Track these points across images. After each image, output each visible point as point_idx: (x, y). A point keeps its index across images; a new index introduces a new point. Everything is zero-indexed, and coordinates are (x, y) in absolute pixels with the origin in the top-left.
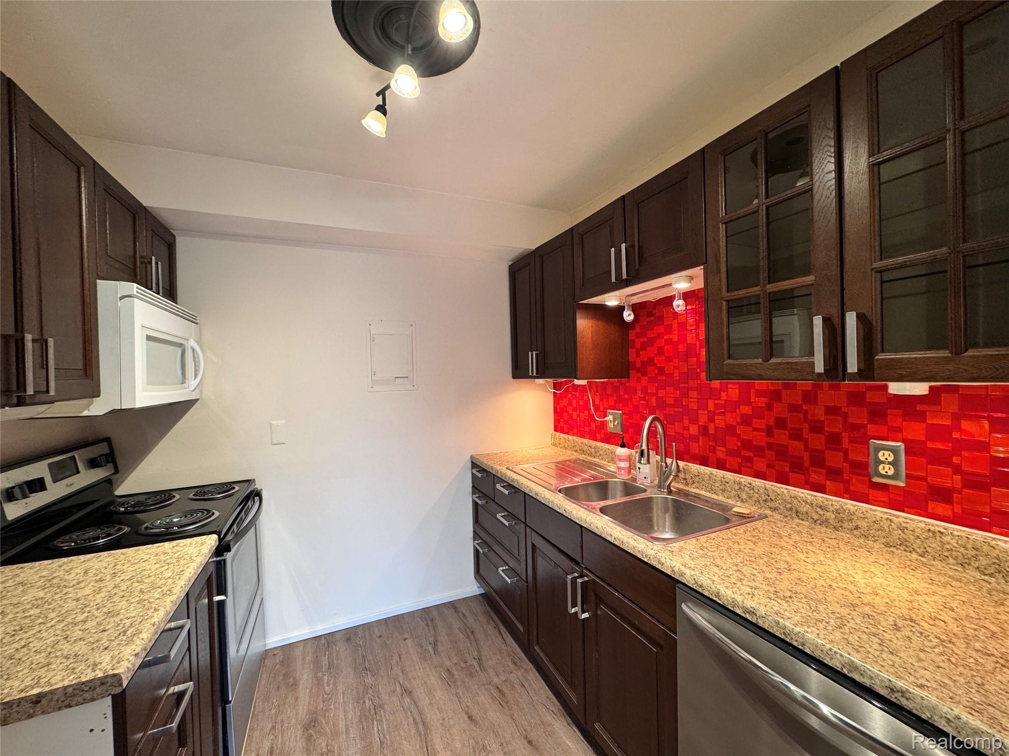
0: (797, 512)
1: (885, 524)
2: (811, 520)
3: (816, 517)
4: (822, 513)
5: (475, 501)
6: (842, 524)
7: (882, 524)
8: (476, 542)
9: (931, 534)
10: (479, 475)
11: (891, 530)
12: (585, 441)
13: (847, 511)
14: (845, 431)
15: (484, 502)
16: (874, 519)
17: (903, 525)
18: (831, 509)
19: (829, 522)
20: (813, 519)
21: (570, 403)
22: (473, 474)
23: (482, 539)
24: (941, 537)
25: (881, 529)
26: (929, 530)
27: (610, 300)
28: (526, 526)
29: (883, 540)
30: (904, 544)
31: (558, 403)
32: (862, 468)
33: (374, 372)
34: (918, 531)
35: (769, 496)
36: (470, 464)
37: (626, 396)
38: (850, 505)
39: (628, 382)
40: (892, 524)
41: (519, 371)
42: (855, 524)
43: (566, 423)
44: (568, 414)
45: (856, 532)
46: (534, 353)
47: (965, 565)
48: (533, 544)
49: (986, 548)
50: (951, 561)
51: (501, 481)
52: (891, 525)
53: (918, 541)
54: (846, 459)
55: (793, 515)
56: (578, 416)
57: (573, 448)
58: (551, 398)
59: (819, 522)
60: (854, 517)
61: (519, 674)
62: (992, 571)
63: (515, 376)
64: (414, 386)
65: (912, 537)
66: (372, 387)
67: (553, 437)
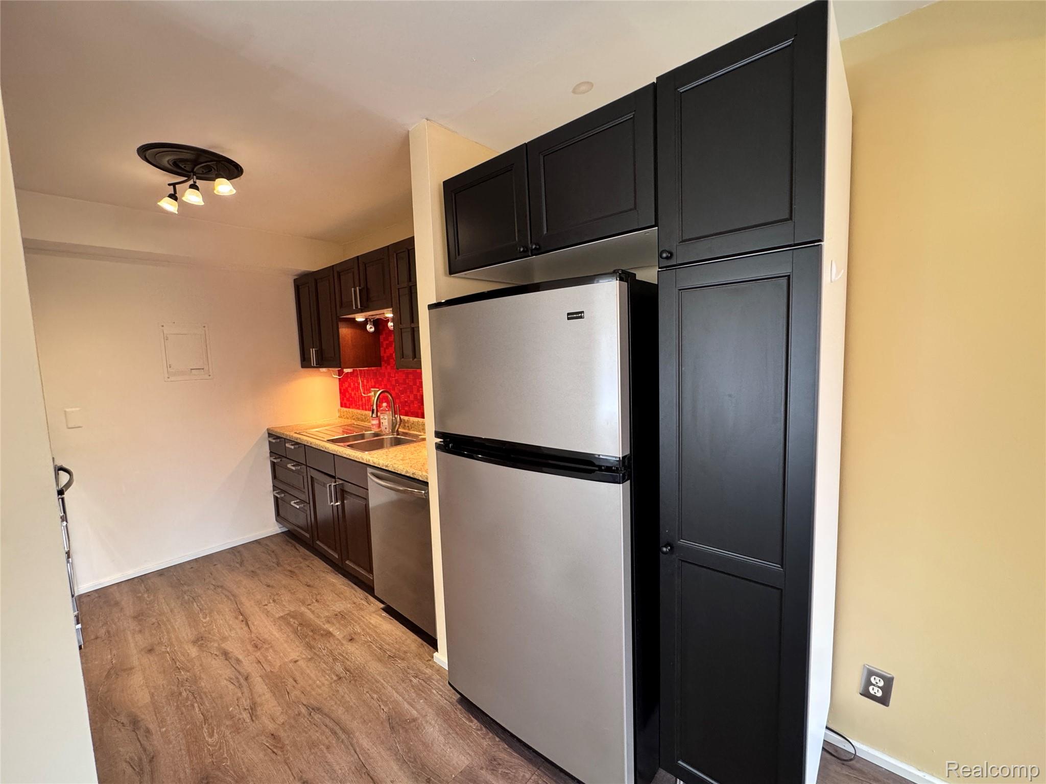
5: (273, 462)
8: (275, 492)
10: (274, 441)
12: (359, 411)
15: (279, 460)
21: (349, 386)
22: (269, 442)
23: (280, 489)
27: (358, 318)
28: (306, 465)
31: (342, 386)
33: (170, 365)
36: (267, 435)
37: (380, 379)
39: (381, 369)
41: (305, 363)
43: (348, 400)
44: (349, 394)
46: (314, 349)
48: (312, 477)
51: (290, 441)
56: (355, 394)
57: (352, 418)
58: (337, 382)
63: (303, 367)
64: (210, 376)
66: (168, 378)
67: (339, 411)
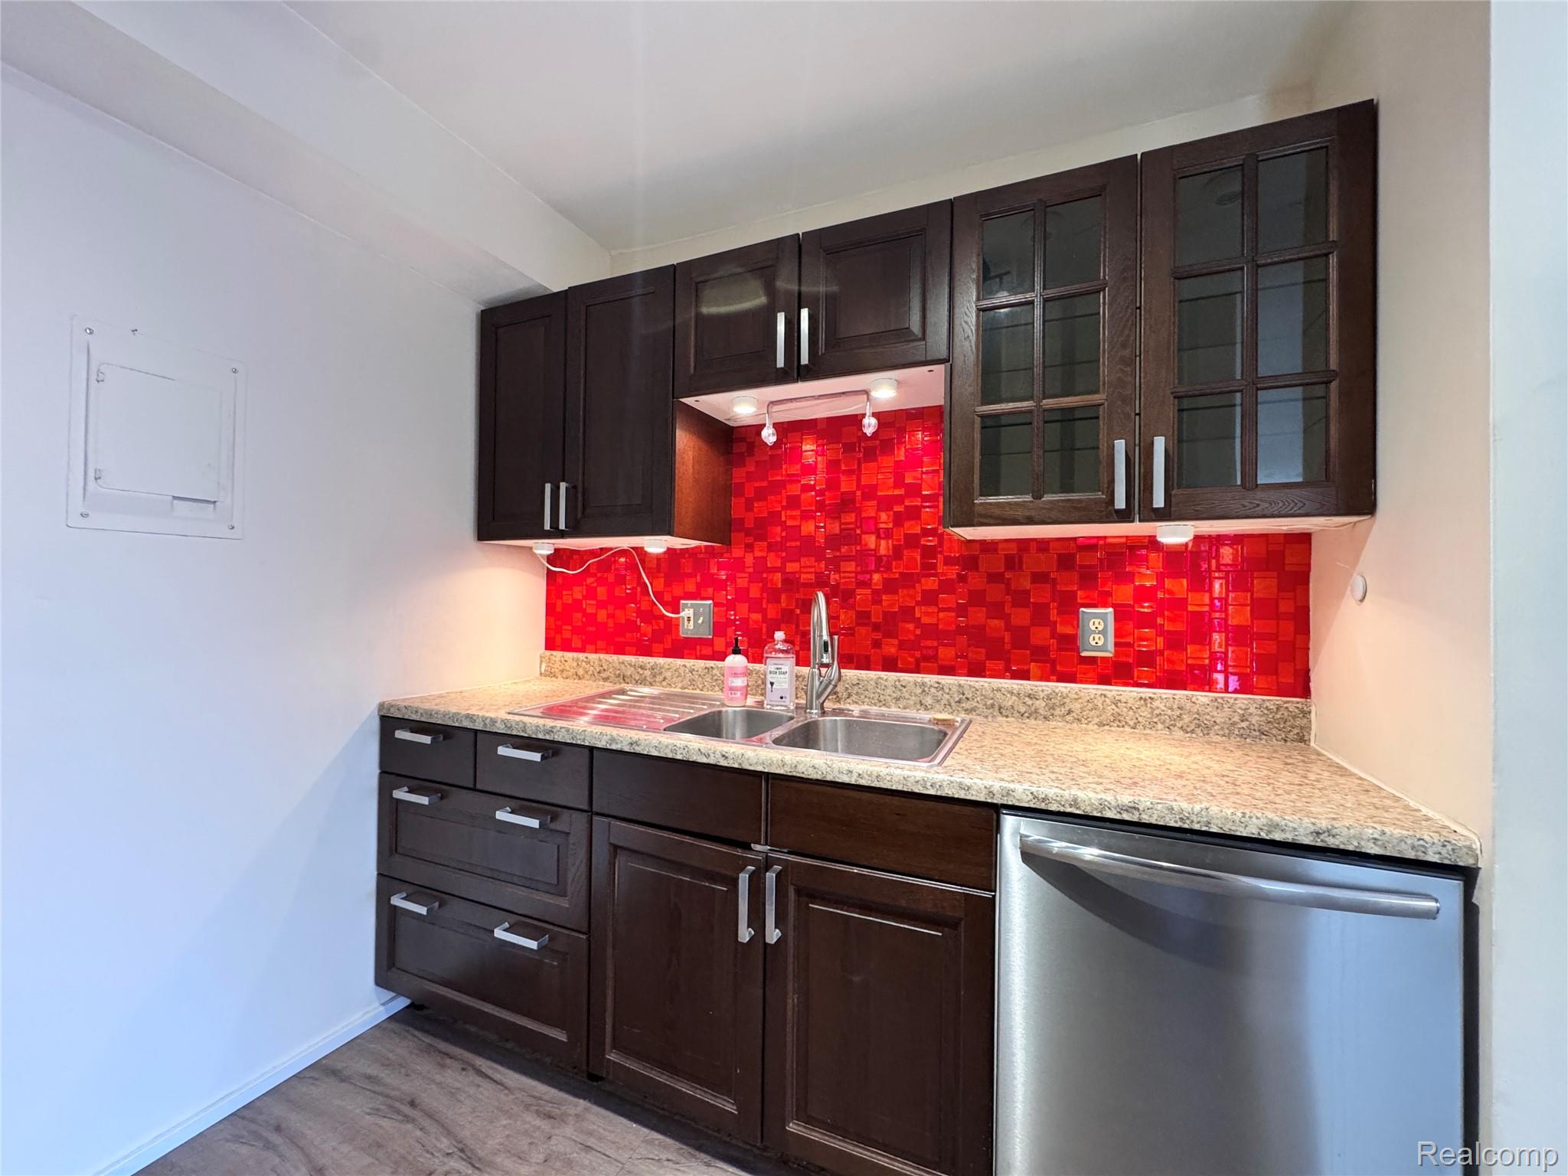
0: (1000, 708)
1: (1099, 702)
2: (1018, 714)
3: (1023, 710)
4: (1030, 702)
6: (1053, 712)
7: (1096, 701)
9: (1142, 702)
11: (1105, 706)
13: (1060, 695)
14: (1054, 601)
15: (434, 798)
16: (1088, 698)
17: (1117, 698)
18: (1042, 695)
19: (1038, 713)
20: (1019, 713)
21: (591, 595)
23: (416, 886)
24: (1151, 703)
25: (1095, 708)
26: (1141, 698)
27: (740, 404)
29: (1096, 720)
30: (1118, 720)
31: (559, 597)
32: (1071, 642)
34: (1131, 701)
35: (963, 694)
36: (377, 723)
38: (1062, 687)
39: (731, 549)
40: (1106, 699)
41: (501, 525)
42: (1067, 708)
43: (578, 632)
44: (585, 615)
45: (1068, 718)
46: (562, 486)
47: (1171, 727)
49: (1189, 705)
50: (1160, 726)
52: (1105, 701)
53: (1131, 713)
54: (1054, 634)
55: (995, 714)
56: (610, 616)
57: (599, 674)
59: (1027, 715)
60: (1067, 700)
61: (569, 1130)
62: (1193, 727)
63: (482, 533)
64: (232, 528)
65: (1125, 709)
66: (86, 515)
67: (544, 660)
